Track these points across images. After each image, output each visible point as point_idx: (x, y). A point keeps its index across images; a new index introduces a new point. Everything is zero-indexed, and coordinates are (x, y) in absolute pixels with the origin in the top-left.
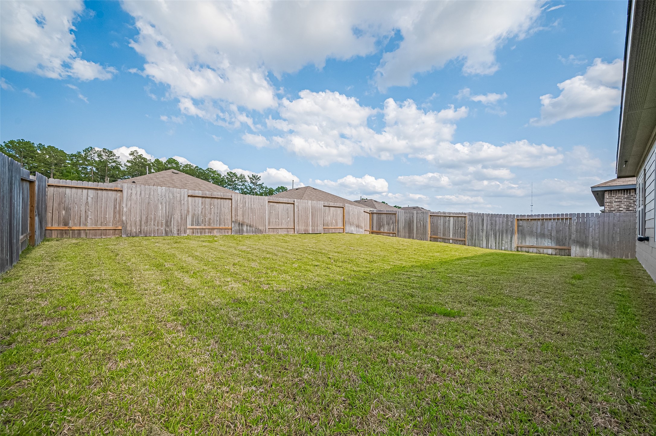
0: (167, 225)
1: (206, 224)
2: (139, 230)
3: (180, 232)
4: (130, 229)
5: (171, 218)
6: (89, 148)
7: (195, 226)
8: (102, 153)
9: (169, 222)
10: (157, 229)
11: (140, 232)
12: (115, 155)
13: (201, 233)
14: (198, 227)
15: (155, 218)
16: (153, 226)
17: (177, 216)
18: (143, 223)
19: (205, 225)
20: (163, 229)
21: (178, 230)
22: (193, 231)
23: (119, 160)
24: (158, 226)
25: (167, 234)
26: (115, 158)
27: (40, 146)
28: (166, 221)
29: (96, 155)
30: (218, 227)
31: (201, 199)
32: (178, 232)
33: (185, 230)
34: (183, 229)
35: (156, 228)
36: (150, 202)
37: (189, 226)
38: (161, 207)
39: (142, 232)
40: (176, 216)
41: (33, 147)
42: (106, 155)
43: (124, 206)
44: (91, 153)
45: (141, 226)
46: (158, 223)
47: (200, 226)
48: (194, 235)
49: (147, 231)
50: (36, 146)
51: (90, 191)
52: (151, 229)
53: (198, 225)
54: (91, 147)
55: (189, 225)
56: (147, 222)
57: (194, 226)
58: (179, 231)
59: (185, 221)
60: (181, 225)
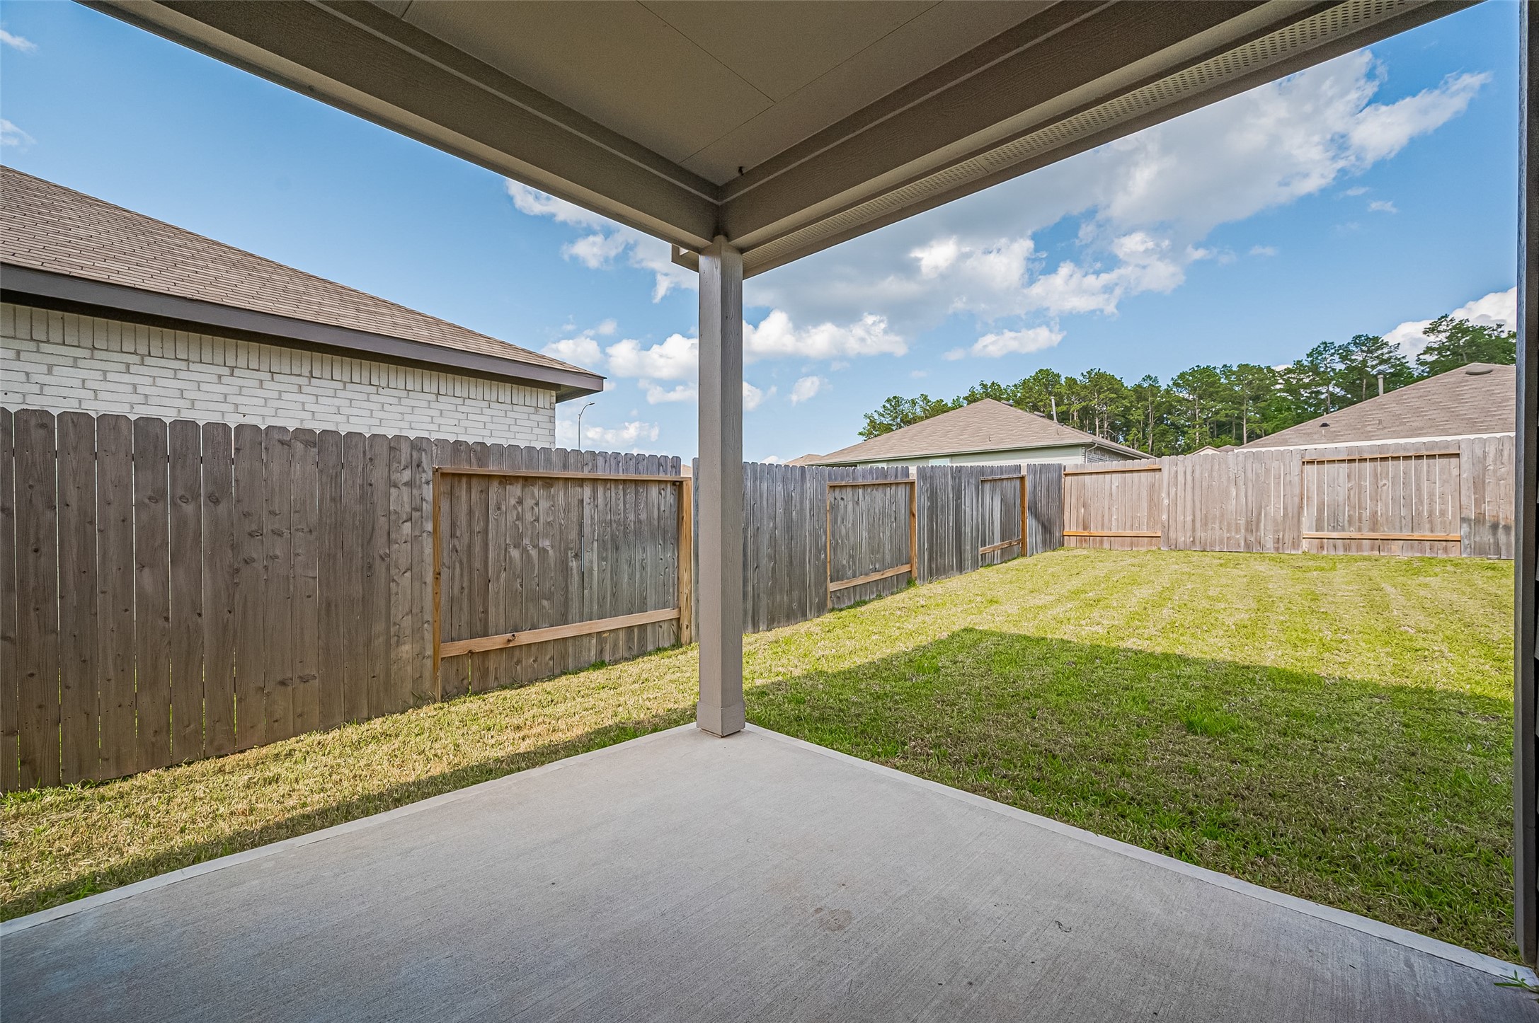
0: (1249, 529)
1: (1366, 525)
2: (1192, 539)
3: (1281, 544)
4: (1174, 536)
5: (1260, 514)
6: (1319, 346)
7: (1326, 533)
8: (1352, 348)
9: (1254, 523)
10: (1228, 538)
11: (1193, 542)
12: (1386, 344)
13: (1347, 548)
14: (1335, 535)
15: (1222, 515)
16: (1218, 532)
17: (1274, 508)
18: (1198, 524)
19: (1360, 529)
20: (1240, 537)
21: (1276, 541)
22: (1322, 543)
23: (1399, 353)
24: (1229, 531)
25: (1248, 547)
26: (1385, 350)
27: (1227, 370)
28: (1247, 522)
29: (1336, 357)
30: (1405, 534)
31: (1346, 465)
32: (1276, 545)
33: (1296, 540)
34: (1291, 540)
35: (1226, 535)
36: (1212, 485)
37: (1306, 532)
38: (1235, 493)
39: (1198, 542)
40: (1271, 509)
41: (1215, 375)
42: (1363, 351)
43: (1164, 495)
44: (1324, 356)
45: (1194, 530)
46: (1229, 524)
47: (1343, 530)
48: (1325, 552)
49: (1206, 540)
50: (1218, 371)
51: (1114, 475)
52: (1213, 537)
53: (1334, 529)
54: (1325, 343)
55: (1310, 529)
56: (1206, 524)
57: (1323, 531)
58: (1278, 543)
59: (1296, 520)
60: (1284, 531)
